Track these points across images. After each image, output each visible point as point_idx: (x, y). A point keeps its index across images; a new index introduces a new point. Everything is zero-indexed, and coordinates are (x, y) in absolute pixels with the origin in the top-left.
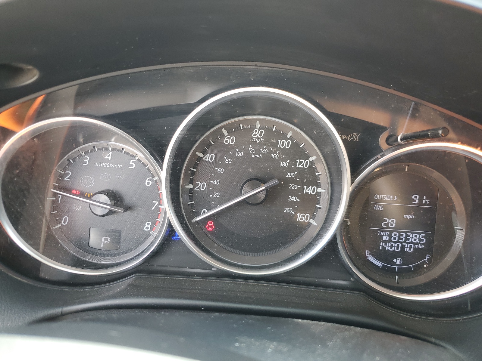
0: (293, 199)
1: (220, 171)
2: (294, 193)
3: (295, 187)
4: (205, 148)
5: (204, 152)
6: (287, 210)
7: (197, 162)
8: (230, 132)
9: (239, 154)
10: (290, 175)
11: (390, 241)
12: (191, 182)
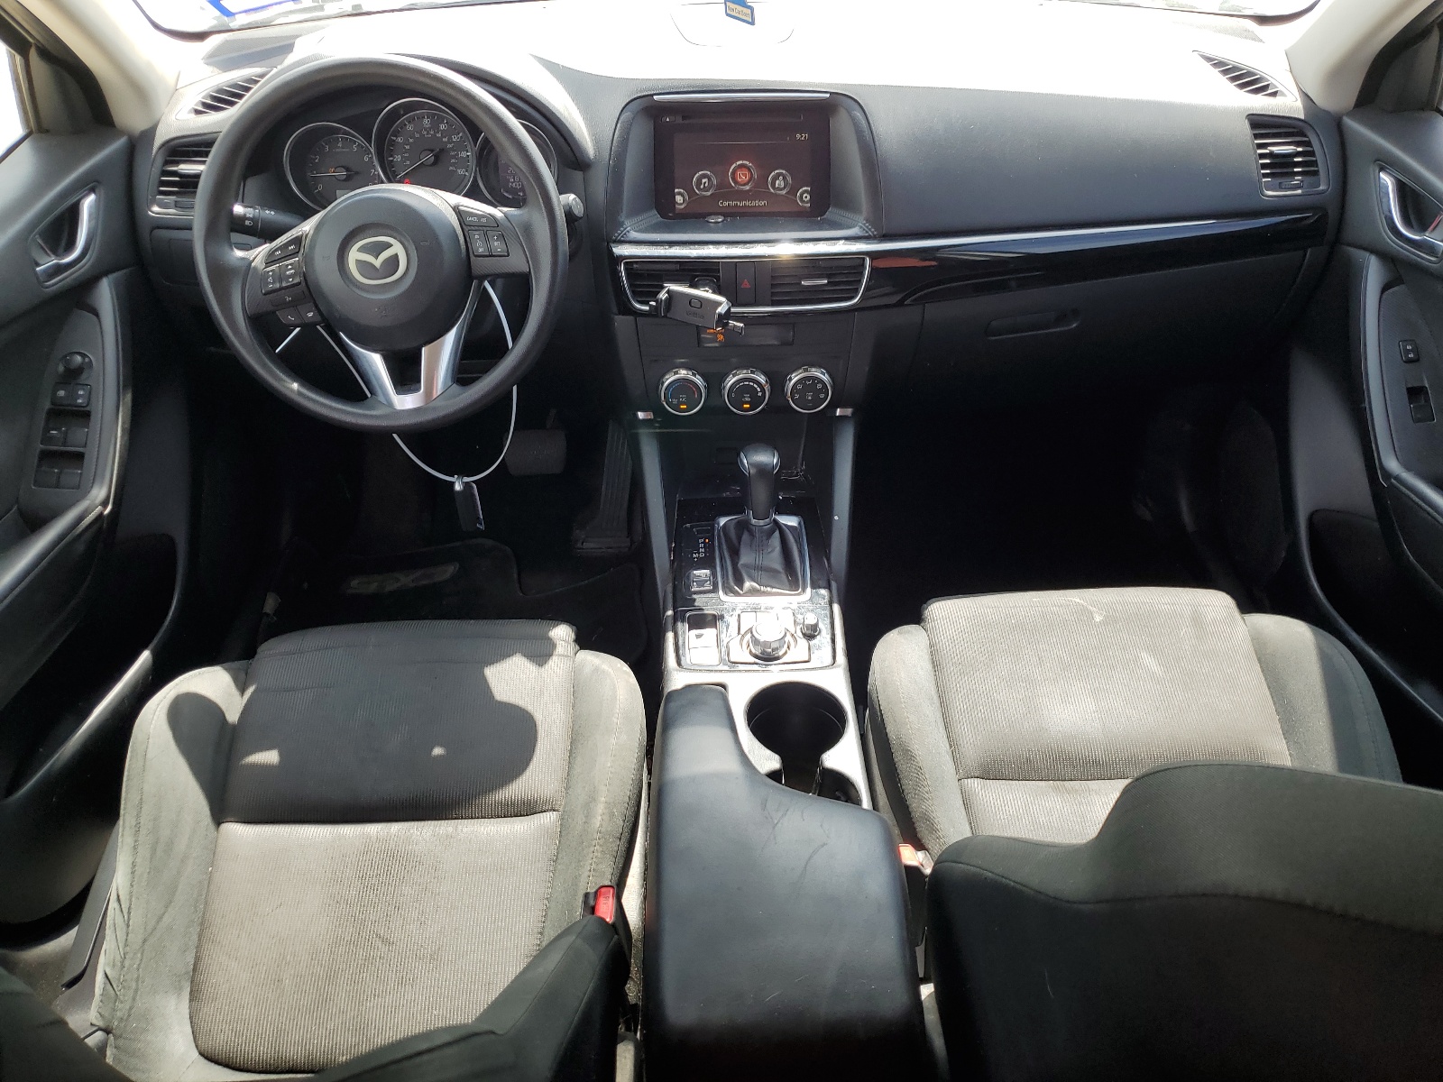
0: (453, 161)
1: (407, 147)
2: (454, 157)
3: (453, 153)
4: (396, 134)
5: (397, 137)
6: (451, 168)
7: (392, 143)
8: (409, 122)
9: (417, 135)
10: (450, 146)
11: (514, 181)
12: (391, 156)
